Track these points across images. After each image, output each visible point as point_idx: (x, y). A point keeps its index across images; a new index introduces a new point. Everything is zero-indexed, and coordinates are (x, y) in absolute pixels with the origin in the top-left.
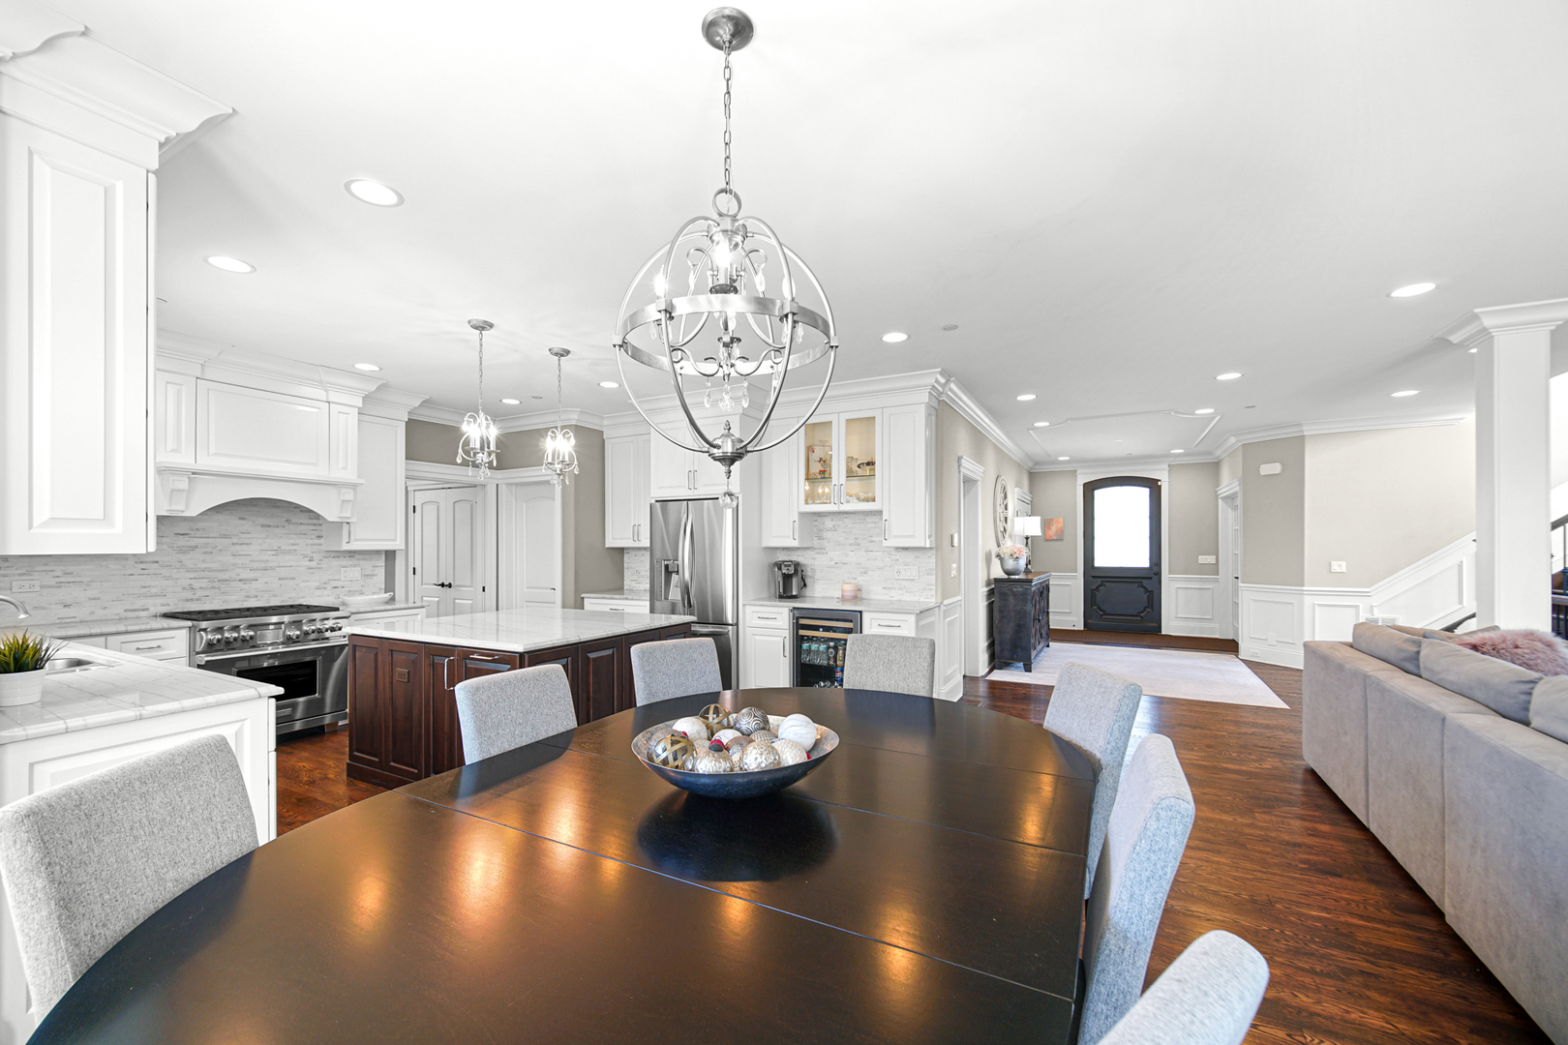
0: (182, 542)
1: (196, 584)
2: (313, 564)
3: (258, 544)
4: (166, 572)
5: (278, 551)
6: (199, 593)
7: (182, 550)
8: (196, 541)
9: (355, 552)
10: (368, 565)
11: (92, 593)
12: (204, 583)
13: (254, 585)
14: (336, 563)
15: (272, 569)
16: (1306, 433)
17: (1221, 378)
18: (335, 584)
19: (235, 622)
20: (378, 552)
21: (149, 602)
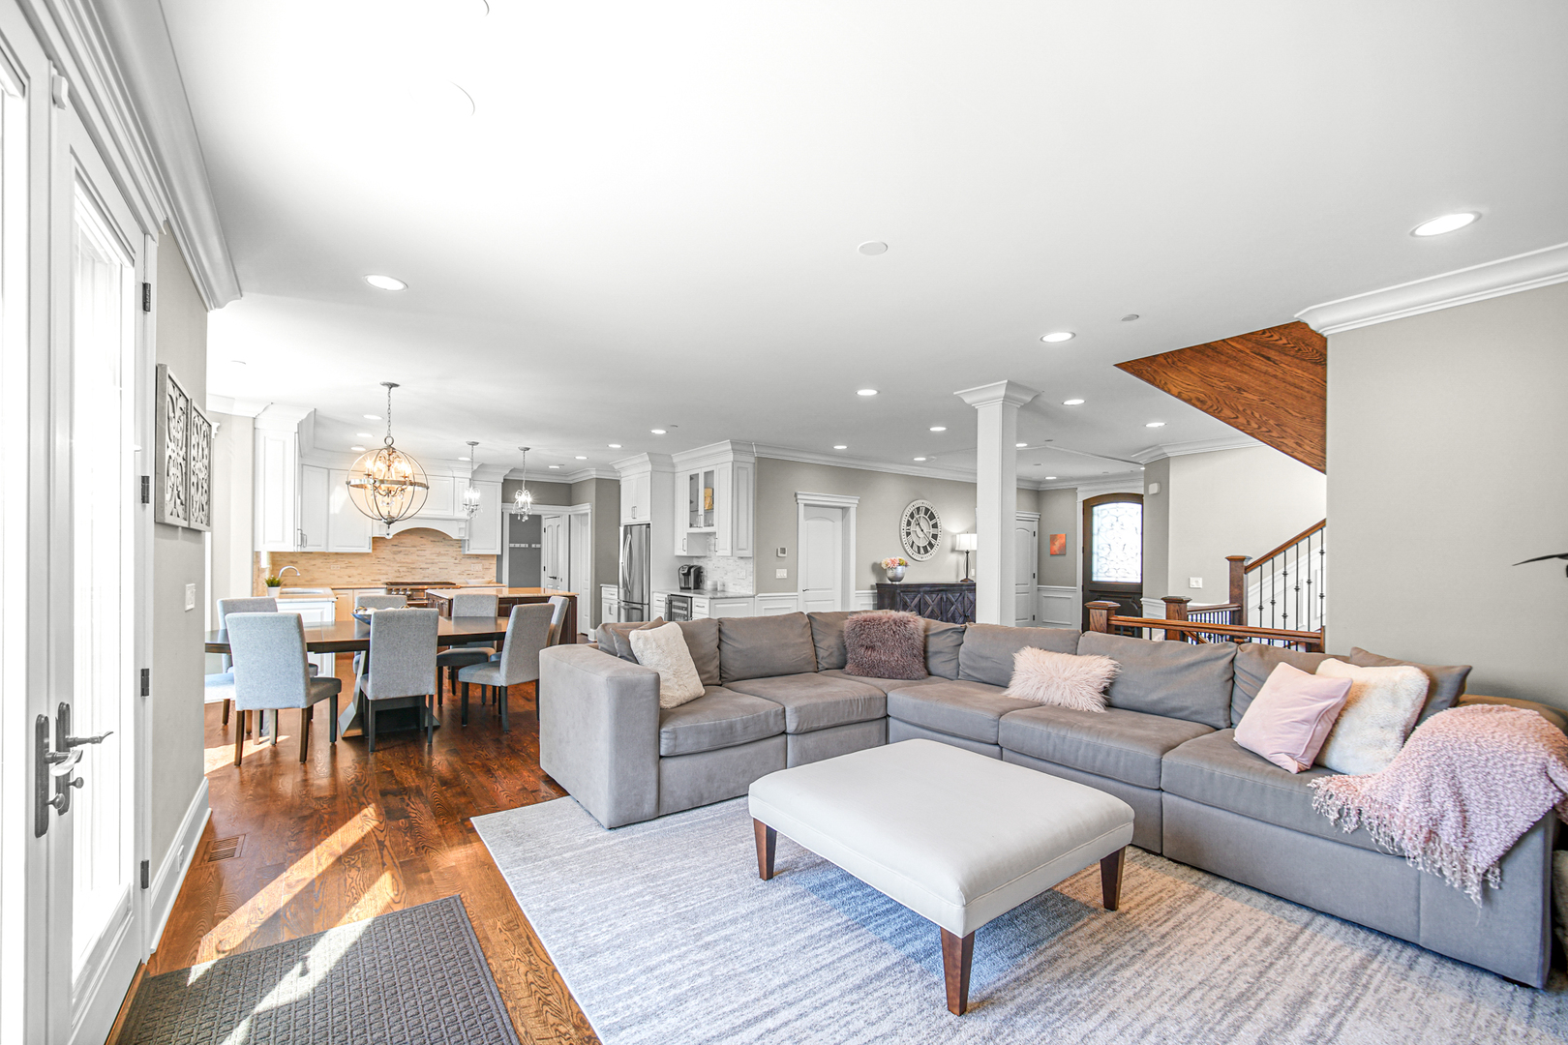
0: (395, 549)
1: (401, 569)
2: (457, 561)
3: (429, 550)
4: (388, 563)
5: (439, 554)
6: (402, 574)
7: (395, 553)
8: (401, 549)
9: (479, 555)
10: (486, 563)
11: (359, 571)
12: (404, 569)
13: (428, 571)
14: (469, 561)
15: (436, 563)
16: (1169, 455)
17: (932, 429)
18: (468, 572)
19: (405, 587)
20: (493, 556)
21: (380, 577)
